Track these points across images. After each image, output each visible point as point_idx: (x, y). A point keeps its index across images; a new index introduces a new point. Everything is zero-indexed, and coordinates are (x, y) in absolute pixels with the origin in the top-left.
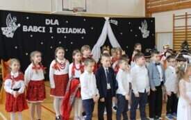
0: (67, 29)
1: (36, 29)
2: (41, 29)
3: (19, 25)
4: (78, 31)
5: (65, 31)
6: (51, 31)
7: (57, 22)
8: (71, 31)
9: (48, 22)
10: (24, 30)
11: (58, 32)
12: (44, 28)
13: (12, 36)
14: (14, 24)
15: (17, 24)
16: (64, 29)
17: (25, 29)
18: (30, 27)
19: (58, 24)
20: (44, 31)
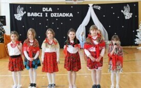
0: (58, 14)
1: (36, 15)
2: (39, 15)
3: (25, 12)
4: (67, 15)
5: (57, 15)
6: (46, 16)
7: (50, 9)
8: (61, 15)
9: (45, 9)
10: (28, 16)
11: (52, 16)
12: (41, 14)
13: (20, 19)
14: (22, 12)
15: (23, 12)
16: (56, 14)
17: (29, 14)
18: (32, 13)
19: (51, 11)
20: (41, 16)
